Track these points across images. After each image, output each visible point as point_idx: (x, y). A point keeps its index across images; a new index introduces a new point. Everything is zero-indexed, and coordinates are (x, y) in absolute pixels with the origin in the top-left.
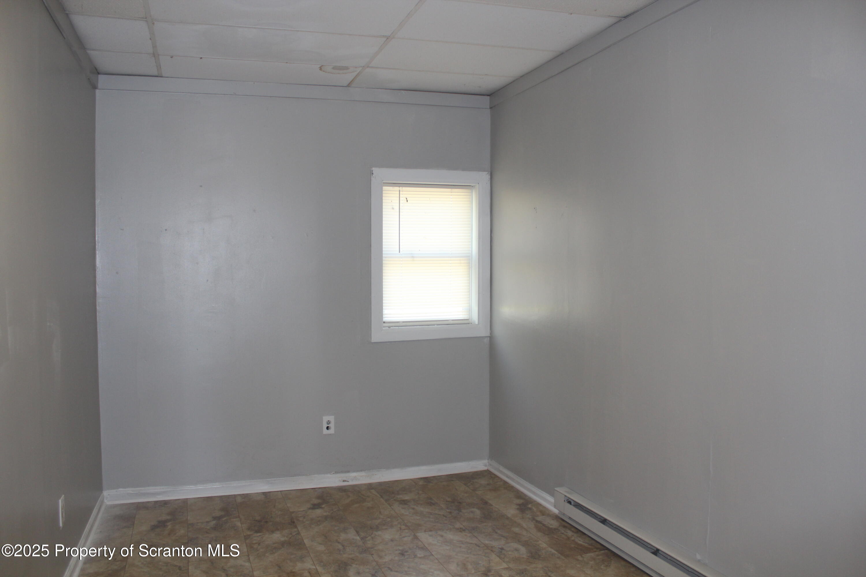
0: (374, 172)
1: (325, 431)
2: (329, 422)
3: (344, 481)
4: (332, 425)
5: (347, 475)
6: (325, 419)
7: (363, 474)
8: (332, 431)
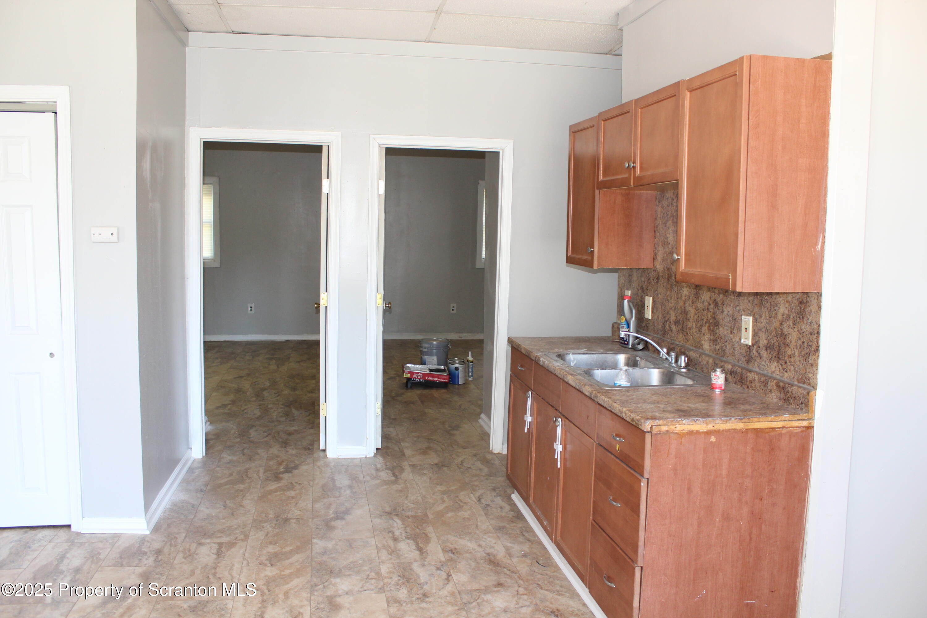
0: (480, 183)
1: (452, 311)
2: (453, 307)
3: (460, 337)
4: (455, 309)
5: (462, 334)
6: (452, 305)
7: (470, 334)
8: (455, 311)
